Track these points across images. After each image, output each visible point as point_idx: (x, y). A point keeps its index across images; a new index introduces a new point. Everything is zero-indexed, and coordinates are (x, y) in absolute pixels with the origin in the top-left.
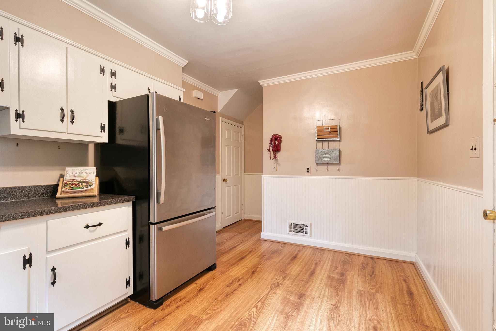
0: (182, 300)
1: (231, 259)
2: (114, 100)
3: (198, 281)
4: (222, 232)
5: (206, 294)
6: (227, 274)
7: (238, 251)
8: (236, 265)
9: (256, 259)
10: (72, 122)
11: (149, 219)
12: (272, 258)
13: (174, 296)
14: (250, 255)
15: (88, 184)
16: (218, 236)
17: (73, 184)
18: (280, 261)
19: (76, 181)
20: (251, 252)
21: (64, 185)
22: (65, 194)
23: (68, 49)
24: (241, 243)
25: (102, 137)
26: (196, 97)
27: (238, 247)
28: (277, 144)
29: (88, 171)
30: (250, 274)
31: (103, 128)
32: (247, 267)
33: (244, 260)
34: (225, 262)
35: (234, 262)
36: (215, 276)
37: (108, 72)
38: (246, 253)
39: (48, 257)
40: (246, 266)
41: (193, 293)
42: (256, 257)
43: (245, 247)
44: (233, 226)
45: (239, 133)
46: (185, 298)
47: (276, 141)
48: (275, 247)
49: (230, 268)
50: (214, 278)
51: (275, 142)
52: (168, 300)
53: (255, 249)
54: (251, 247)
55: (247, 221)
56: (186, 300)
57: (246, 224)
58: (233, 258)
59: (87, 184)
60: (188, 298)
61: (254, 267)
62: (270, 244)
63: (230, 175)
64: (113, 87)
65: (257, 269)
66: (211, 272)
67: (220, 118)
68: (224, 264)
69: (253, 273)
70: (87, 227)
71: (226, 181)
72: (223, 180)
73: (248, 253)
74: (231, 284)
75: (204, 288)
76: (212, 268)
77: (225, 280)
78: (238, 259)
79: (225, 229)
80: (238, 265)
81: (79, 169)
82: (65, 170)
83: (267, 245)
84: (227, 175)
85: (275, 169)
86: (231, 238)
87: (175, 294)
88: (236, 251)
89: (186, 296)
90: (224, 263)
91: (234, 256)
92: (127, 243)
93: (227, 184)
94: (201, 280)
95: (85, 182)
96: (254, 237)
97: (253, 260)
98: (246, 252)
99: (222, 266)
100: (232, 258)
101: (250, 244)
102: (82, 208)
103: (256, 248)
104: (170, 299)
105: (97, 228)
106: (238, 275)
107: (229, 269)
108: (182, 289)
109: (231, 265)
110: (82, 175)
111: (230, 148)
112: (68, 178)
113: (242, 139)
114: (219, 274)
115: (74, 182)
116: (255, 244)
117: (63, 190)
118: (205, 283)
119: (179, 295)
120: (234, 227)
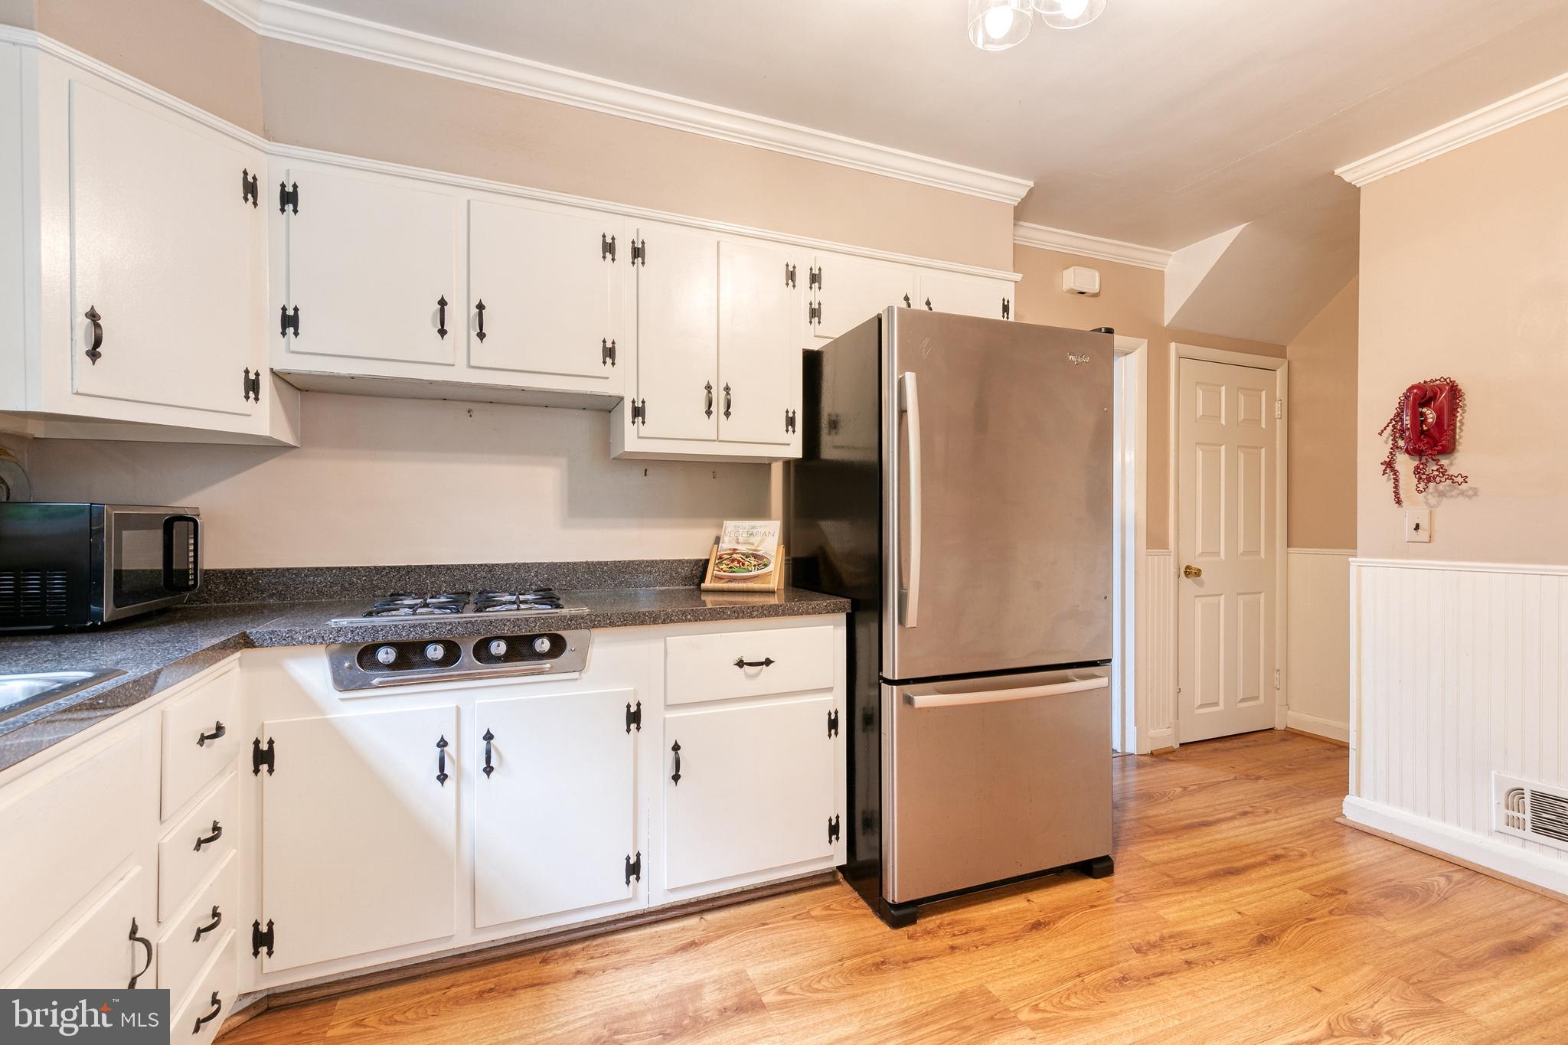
0: (973, 934)
1: (1181, 860)
2: (815, 346)
3: (1036, 896)
4: (1176, 756)
5: (1050, 944)
6: (1146, 908)
7: (1217, 840)
8: (1197, 888)
9: (1291, 893)
10: (727, 414)
11: (881, 669)
12: (1380, 914)
13: (952, 913)
14: (1268, 870)
15: (761, 560)
16: (1154, 769)
17: (733, 561)
18: (1416, 939)
19: (738, 553)
20: (1276, 858)
21: (717, 562)
22: (718, 582)
23: (721, 244)
24: (1245, 814)
25: (789, 445)
26: (1072, 291)
27: (1224, 826)
28: (1430, 420)
29: (762, 530)
30: (1245, 941)
31: (791, 422)
32: (1240, 910)
33: (1234, 879)
34: (1154, 864)
35: (1189, 874)
36: (1100, 898)
37: (803, 278)
38: (1254, 856)
39: (667, 716)
40: (1235, 905)
41: (1012, 926)
42: (1299, 883)
43: (1255, 834)
44: (1228, 744)
45: (1264, 392)
46: (982, 929)
47: (1425, 410)
48: (1410, 872)
49: (1168, 891)
50: (1096, 904)
51: (1422, 414)
52: (934, 917)
53: (1303, 856)
54: (1284, 841)
55: (1299, 738)
56: (984, 936)
57: (1294, 748)
58: (1192, 861)
59: (760, 562)
60: (990, 934)
61: (1273, 922)
62: (1387, 853)
63: (1219, 552)
64: (815, 313)
65: (1283, 931)
66: (1092, 880)
67: (1173, 345)
68: (1147, 870)
69: (1263, 940)
70: (741, 664)
71: (1198, 573)
72: (1183, 570)
73: (1260, 858)
74: (1153, 946)
75: (1049, 923)
76: (1097, 868)
77: (1134, 924)
78: (1212, 869)
79: (1191, 749)
80: (1202, 889)
81: (747, 524)
82: (721, 526)
83: (1371, 853)
84: (1202, 554)
85: (1423, 534)
86: (1202, 788)
87: (957, 909)
88: (1209, 838)
89: (987, 926)
90: (1149, 867)
91: (1196, 855)
92: (833, 724)
93: (1201, 584)
94: (1047, 895)
95: (755, 556)
96: (1311, 807)
97: (1276, 890)
98: (1258, 852)
99: (1136, 873)
100: (1187, 859)
101: (1284, 827)
102: (729, 618)
103: (1305, 850)
104: (939, 916)
105: (761, 671)
106: (1193, 927)
107: (1162, 892)
108: (981, 903)
109: (1174, 883)
110: (752, 539)
111: (1220, 451)
112: (726, 545)
113: (1278, 413)
114: (1116, 897)
115: (735, 556)
116: (1306, 834)
117: (715, 572)
118: (1058, 908)
119: (969, 915)
120: (1228, 750)
